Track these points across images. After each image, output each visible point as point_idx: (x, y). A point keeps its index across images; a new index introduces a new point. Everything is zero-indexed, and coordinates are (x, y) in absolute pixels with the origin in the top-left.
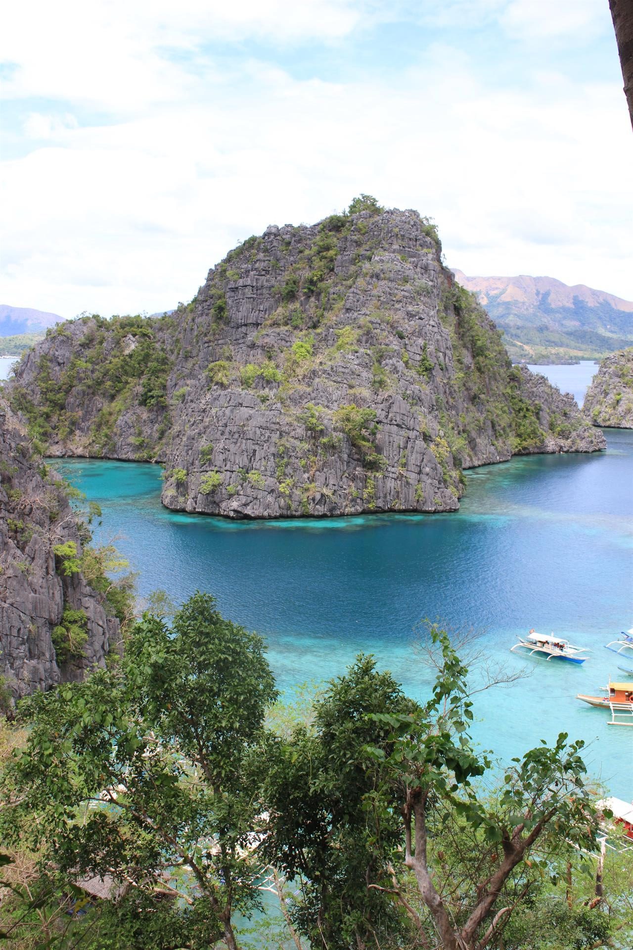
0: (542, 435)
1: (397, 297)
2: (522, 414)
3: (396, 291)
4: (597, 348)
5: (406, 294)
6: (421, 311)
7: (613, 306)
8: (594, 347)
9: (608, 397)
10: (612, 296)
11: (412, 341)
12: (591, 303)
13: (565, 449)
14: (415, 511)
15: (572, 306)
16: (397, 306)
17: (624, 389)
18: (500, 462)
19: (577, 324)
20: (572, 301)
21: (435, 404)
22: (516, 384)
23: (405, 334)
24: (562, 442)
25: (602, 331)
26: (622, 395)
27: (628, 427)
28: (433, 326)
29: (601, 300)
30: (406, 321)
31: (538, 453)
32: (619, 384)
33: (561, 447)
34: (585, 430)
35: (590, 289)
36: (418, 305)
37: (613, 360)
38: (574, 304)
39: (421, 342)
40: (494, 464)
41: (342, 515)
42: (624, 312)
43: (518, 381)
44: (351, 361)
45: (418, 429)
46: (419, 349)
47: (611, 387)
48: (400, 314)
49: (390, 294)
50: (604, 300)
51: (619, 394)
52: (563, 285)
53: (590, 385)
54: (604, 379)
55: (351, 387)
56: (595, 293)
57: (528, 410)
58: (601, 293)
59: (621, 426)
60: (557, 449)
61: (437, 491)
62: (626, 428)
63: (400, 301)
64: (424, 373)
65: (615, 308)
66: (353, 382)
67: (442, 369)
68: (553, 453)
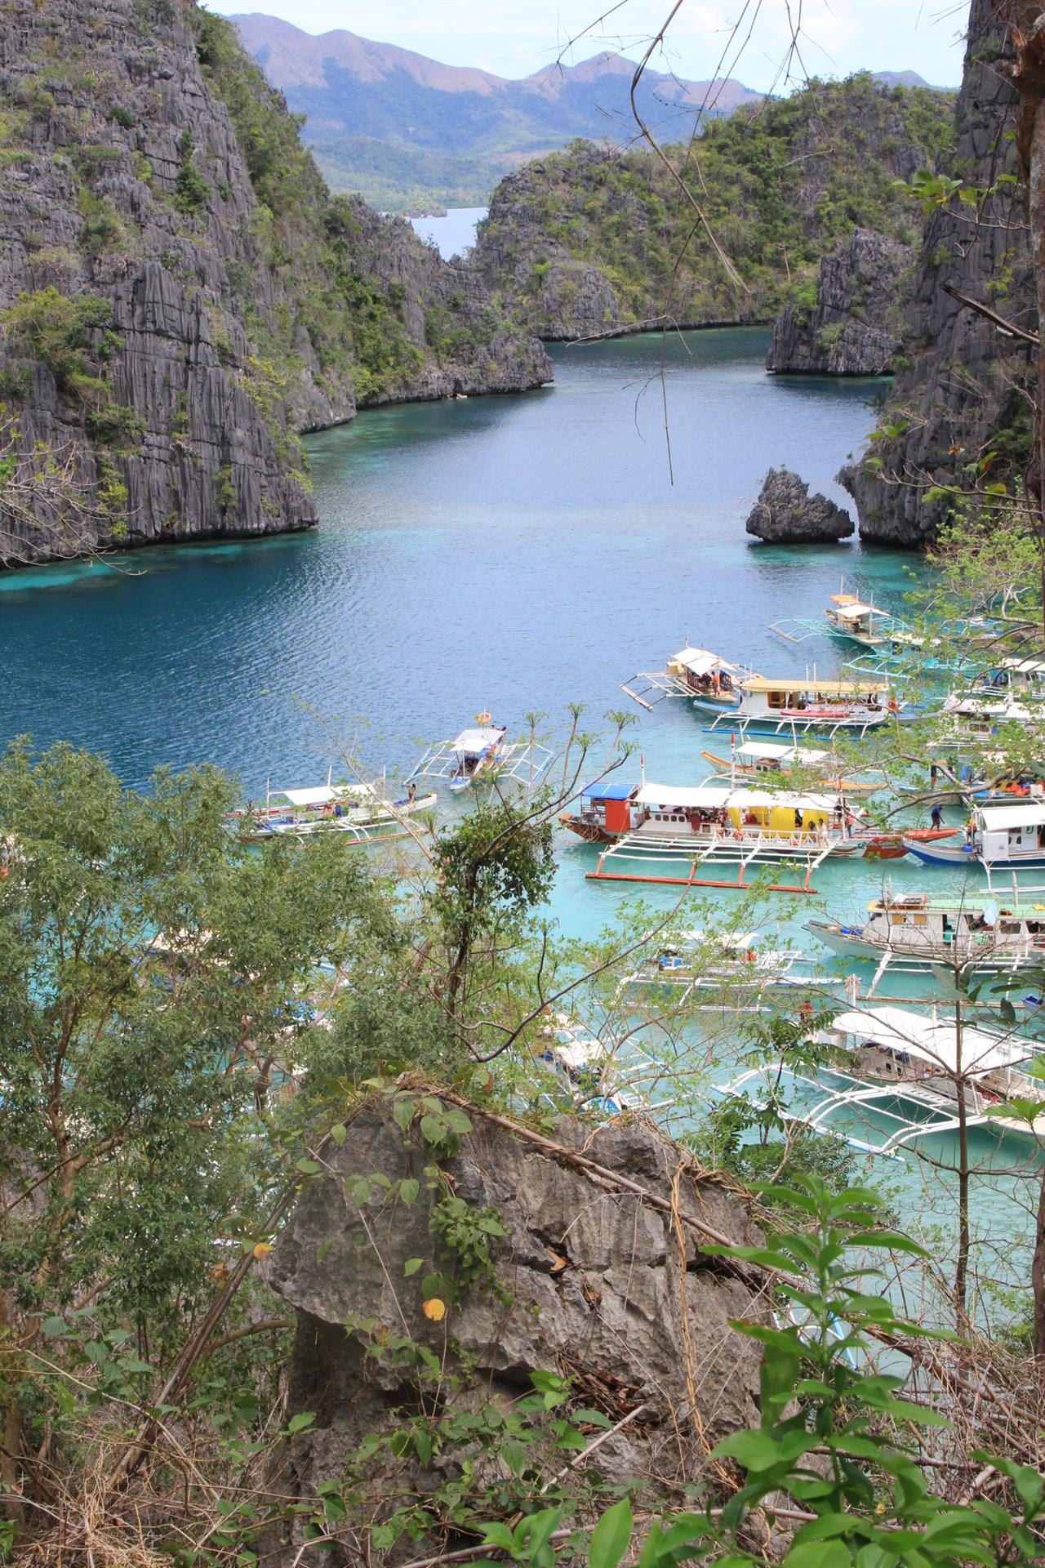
0: (414, 356)
1: (98, 26)
2: (364, 311)
3: (92, 12)
4: (391, 181)
5: (118, 17)
6: (161, 59)
7: (419, 79)
8: (385, 181)
9: (519, 269)
10: (415, 54)
11: (155, 132)
12: (367, 74)
13: (467, 388)
14: (220, 536)
15: (322, 84)
16: (101, 47)
17: (552, 250)
18: (337, 425)
19: (338, 125)
20: (321, 71)
21: (227, 279)
22: (345, 241)
23: (133, 115)
24: (458, 371)
25: (396, 140)
26: (549, 264)
27: (570, 335)
28: (193, 95)
29: (389, 65)
30: (129, 85)
31: (408, 401)
32: (539, 238)
33: (457, 383)
34: (507, 340)
35: (363, 41)
36: (150, 44)
37: (520, 184)
38: (328, 77)
39: (175, 133)
40: (324, 428)
41: (55, 560)
42: (443, 93)
43: (347, 234)
44: (24, 185)
45: (209, 340)
46: (174, 149)
47: (524, 245)
48: (114, 70)
49: (79, 18)
50: (395, 66)
51: (542, 262)
52: (297, 33)
53: (474, 245)
54: (505, 228)
55: (31, 247)
56: (374, 50)
57: (376, 300)
58: (389, 48)
59: (555, 335)
60: (450, 387)
61: (265, 483)
62: (567, 339)
63: (106, 37)
64: (192, 208)
65: (423, 83)
66: (35, 236)
67: (225, 199)
68: (441, 397)
